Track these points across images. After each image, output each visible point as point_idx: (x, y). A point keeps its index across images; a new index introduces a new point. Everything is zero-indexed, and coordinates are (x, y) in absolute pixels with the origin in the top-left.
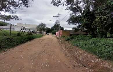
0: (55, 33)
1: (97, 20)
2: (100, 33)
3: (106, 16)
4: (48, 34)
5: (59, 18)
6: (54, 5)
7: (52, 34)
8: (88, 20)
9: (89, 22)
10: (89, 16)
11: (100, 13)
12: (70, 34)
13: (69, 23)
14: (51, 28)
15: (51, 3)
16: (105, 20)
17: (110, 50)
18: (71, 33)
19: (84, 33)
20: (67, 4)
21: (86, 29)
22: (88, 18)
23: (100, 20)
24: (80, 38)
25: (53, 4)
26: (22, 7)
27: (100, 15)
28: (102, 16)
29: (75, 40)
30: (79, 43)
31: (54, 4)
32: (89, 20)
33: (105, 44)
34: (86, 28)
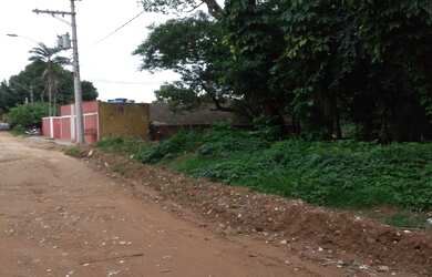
2: (304, 117)
3: (326, 39)
5: (74, 26)
7: (11, 128)
8: (249, 54)
9: (255, 64)
11: (301, 24)
12: (151, 127)
13: (150, 64)
17: (336, 175)
18: (156, 123)
19: (230, 118)
21: (241, 98)
22: (250, 43)
23: (303, 57)
24: (220, 144)
27: (301, 33)
28: (312, 39)
29: (196, 155)
30: (218, 165)
32: (257, 51)
33: (321, 162)
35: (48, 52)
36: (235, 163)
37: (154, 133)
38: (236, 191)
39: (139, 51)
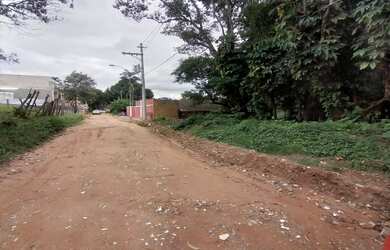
0: (125, 111)
1: (251, 74)
2: (258, 108)
3: (271, 67)
4: (97, 111)
5: (142, 60)
6: (126, 15)
7: (111, 112)
8: (229, 75)
9: (233, 80)
10: (232, 62)
11: (258, 59)
12: (179, 112)
13: (179, 79)
14: (108, 90)
15: (117, 7)
16: (268, 75)
18: (182, 110)
19: (220, 108)
20: (167, 19)
21: (225, 97)
22: (230, 69)
24: (214, 121)
25: (123, 12)
26: (24, 19)
27: (257, 64)
28: (263, 67)
30: (212, 132)
31: (125, 13)
32: (234, 73)
33: (266, 131)
34: (224, 95)
35: (130, 74)
36: (221, 131)
37: (181, 115)
38: (221, 144)
39: (174, 73)
